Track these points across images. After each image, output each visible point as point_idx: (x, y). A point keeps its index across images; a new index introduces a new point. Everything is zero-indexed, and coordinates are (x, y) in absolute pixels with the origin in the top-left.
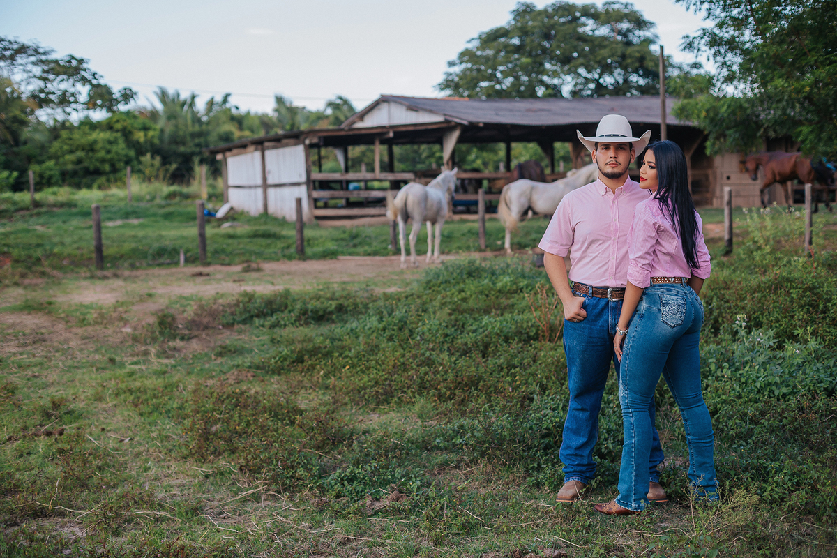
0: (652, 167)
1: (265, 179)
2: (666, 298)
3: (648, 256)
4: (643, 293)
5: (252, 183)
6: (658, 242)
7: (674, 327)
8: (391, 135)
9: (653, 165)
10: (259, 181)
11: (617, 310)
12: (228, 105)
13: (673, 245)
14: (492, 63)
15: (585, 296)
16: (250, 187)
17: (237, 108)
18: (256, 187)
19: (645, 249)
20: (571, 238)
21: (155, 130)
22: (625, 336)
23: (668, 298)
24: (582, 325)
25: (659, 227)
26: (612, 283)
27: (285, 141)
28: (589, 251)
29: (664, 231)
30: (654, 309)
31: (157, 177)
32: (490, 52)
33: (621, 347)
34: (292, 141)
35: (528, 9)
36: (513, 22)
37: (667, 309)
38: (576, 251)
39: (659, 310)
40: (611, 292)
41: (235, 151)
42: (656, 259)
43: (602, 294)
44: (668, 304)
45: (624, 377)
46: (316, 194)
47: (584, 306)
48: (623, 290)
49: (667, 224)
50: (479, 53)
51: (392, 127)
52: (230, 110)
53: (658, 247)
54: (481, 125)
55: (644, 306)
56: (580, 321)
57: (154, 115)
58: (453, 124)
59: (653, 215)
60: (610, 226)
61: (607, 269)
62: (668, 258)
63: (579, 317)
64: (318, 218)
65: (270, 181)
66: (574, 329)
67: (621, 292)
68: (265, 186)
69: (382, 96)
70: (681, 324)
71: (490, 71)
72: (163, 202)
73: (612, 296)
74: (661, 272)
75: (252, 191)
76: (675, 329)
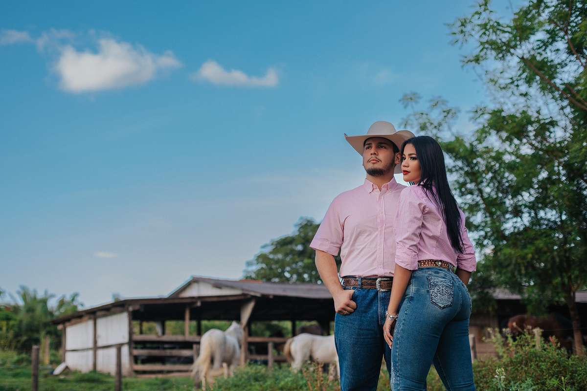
0: (414, 159)
1: (95, 342)
2: (434, 279)
3: (415, 238)
4: (411, 276)
5: (85, 346)
6: (423, 226)
7: (444, 308)
8: (199, 304)
9: (414, 156)
10: (90, 344)
11: (386, 300)
12: (75, 303)
13: (438, 227)
14: (282, 264)
15: (354, 288)
16: (83, 350)
17: (82, 305)
18: (88, 349)
19: (411, 230)
20: (341, 237)
21: (15, 320)
22: (394, 321)
23: (437, 279)
24: (352, 317)
25: (424, 208)
26: (380, 271)
27: (113, 310)
28: (357, 244)
29: (429, 212)
30: (423, 291)
31: (10, 347)
32: (280, 256)
33: (392, 332)
34: (118, 309)
35: (309, 224)
36: (297, 233)
37: (436, 290)
38: (345, 248)
39: (428, 291)
40: (380, 282)
41: (73, 321)
42: (422, 243)
43: (371, 284)
44: (436, 285)
45: (395, 362)
46: (136, 352)
47: (353, 298)
48: (391, 279)
49: (432, 206)
50: (271, 256)
51: (200, 298)
52: (76, 307)
53: (424, 231)
54: (271, 297)
55: (412, 289)
56: (351, 313)
57: (16, 309)
58: (249, 297)
59: (418, 197)
60: (376, 218)
61: (375, 259)
62: (434, 242)
63: (349, 309)
64: (137, 372)
65: (100, 343)
66: (345, 322)
67: (389, 280)
68: (96, 348)
69: (194, 278)
70: (450, 306)
71: (279, 270)
72: (12, 366)
73: (381, 286)
74: (428, 256)
75: (85, 353)
76: (445, 310)
